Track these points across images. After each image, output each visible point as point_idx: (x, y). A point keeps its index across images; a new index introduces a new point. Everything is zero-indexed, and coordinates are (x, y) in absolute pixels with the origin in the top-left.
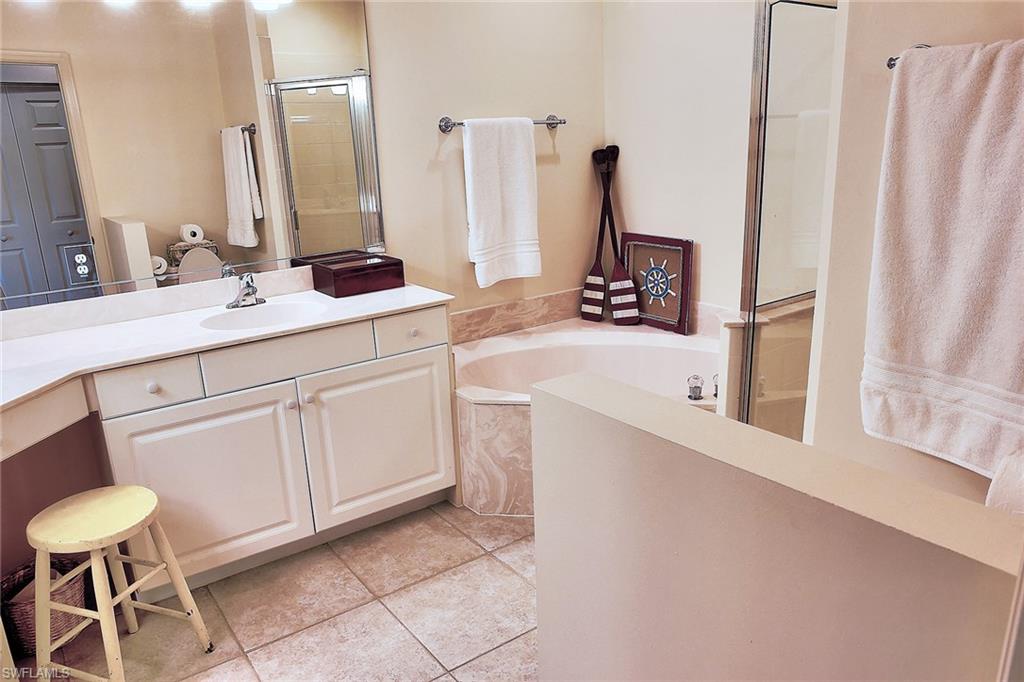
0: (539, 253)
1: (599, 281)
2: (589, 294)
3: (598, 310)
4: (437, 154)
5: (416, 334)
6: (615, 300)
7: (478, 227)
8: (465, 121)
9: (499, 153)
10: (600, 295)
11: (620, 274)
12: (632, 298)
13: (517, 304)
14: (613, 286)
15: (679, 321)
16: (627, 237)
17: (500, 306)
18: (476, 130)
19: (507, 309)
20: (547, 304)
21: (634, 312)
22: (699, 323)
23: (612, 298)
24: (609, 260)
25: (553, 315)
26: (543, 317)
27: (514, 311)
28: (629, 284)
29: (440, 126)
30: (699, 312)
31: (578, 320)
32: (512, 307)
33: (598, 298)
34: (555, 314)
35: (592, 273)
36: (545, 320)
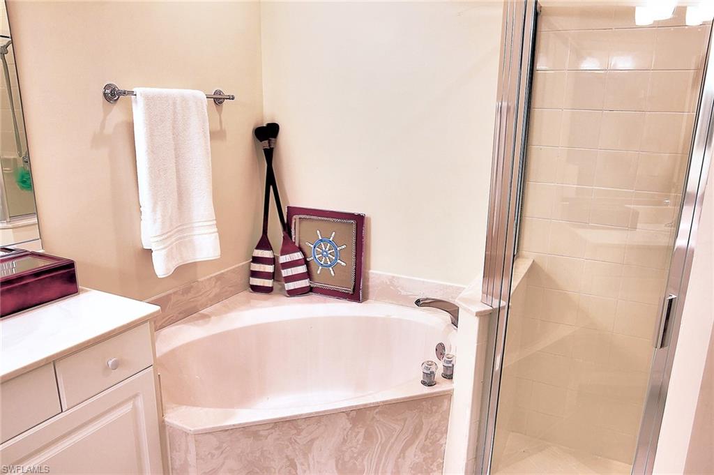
0: (217, 234)
1: (267, 254)
2: (257, 267)
3: (268, 283)
4: (103, 126)
5: (116, 365)
6: (286, 273)
7: (154, 210)
8: (137, 90)
9: (174, 128)
10: (269, 269)
11: (288, 246)
12: (302, 269)
13: (192, 287)
14: (283, 259)
15: (354, 289)
16: (293, 211)
17: (175, 293)
18: (149, 100)
19: (183, 294)
20: (219, 282)
21: (304, 283)
22: (371, 290)
23: (283, 271)
24: (276, 234)
25: (223, 292)
26: (216, 296)
27: (189, 294)
28: (298, 256)
29: (105, 94)
30: (370, 280)
31: (249, 294)
32: (187, 291)
33: (267, 271)
34: (226, 291)
35: (259, 247)
36: (217, 299)
